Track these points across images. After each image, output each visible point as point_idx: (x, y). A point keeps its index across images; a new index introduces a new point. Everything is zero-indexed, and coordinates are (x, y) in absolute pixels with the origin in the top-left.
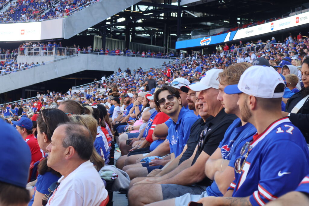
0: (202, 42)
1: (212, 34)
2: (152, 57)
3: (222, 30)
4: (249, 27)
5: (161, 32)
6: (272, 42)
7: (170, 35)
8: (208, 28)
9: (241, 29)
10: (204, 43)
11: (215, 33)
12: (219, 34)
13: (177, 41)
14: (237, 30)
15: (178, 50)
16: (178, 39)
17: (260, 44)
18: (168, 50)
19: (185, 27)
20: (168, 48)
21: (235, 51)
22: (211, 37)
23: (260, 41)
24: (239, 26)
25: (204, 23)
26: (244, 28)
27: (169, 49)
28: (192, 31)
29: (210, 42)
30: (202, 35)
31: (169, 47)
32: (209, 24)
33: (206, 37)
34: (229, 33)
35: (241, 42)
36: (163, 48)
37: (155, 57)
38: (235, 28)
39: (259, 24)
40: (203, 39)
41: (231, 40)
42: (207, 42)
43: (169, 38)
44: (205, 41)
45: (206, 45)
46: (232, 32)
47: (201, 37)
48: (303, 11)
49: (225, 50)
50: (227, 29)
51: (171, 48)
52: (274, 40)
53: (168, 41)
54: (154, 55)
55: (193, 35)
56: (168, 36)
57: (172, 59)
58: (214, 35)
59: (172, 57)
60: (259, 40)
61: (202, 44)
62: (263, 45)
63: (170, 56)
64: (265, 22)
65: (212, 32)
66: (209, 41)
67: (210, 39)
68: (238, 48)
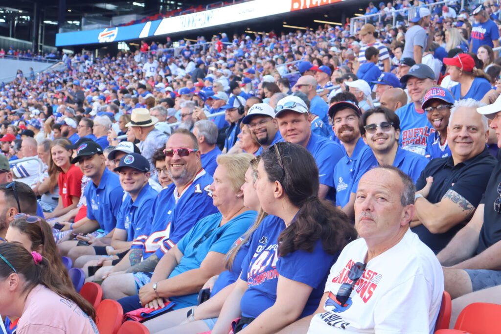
0: (102, 35)
1: (117, 24)
2: (16, 59)
3: (132, 18)
4: (182, 14)
5: (27, 16)
7: (43, 23)
8: (109, 13)
9: (169, 17)
10: (105, 39)
11: (123, 23)
12: (129, 24)
13: (58, 32)
14: (162, 19)
15: (60, 49)
16: (60, 30)
17: (201, 43)
18: (39, 47)
19: (69, 11)
20: (39, 44)
21: (160, 53)
22: (117, 28)
23: (202, 38)
24: (160, 13)
25: (102, 6)
26: (173, 16)
27: (41, 46)
28: (84, 17)
29: (115, 36)
30: (101, 25)
31: (41, 42)
32: (110, 6)
33: (108, 27)
34: (149, 24)
35: (169, 39)
36: (30, 43)
37: (21, 59)
38: (154, 15)
39: (197, 12)
40: (102, 31)
41: (151, 35)
42: (110, 36)
43: (42, 27)
44: (106, 35)
45: (108, 41)
46: (153, 22)
47: (99, 28)
49: (143, 51)
50: (141, 17)
51: (46, 44)
52: (225, 37)
53: (40, 32)
54: (20, 56)
55: (86, 24)
56: (40, 24)
57: (50, 62)
58: (121, 25)
59: (49, 59)
60: (200, 36)
61: (102, 39)
62: (207, 45)
63: (48, 58)
64: (206, 8)
65: (116, 20)
66: (113, 35)
67: (116, 31)
68: (163, 48)
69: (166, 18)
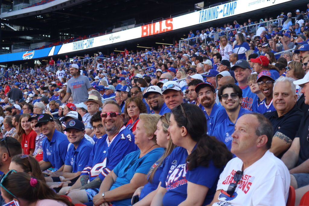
0: (25, 56)
1: (34, 48)
3: (43, 44)
4: (74, 41)
6: (99, 56)
8: (28, 42)
9: (66, 43)
10: (27, 57)
11: (37, 47)
12: (41, 48)
14: (62, 44)
17: (87, 58)
19: (3, 41)
21: (62, 65)
22: (34, 51)
23: (88, 55)
24: (60, 41)
25: (24, 37)
26: (69, 43)
28: (13, 45)
29: (33, 56)
30: (23, 49)
32: (28, 38)
34: (54, 47)
35: (67, 57)
39: (83, 39)
40: (25, 53)
41: (56, 54)
42: (30, 56)
44: (27, 55)
45: (28, 59)
46: (56, 46)
47: (22, 51)
48: (129, 26)
49: (51, 64)
50: (49, 44)
52: (101, 54)
55: (14, 49)
58: (36, 49)
60: (86, 54)
61: (24, 58)
64: (89, 37)
65: (33, 46)
66: (32, 55)
67: (33, 53)
68: (64, 62)
69: (64, 44)
